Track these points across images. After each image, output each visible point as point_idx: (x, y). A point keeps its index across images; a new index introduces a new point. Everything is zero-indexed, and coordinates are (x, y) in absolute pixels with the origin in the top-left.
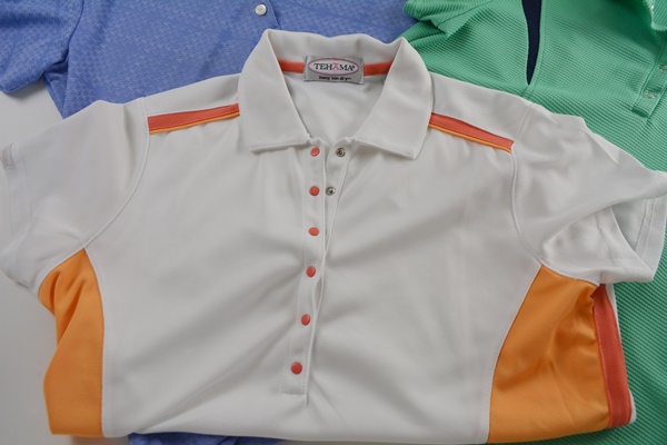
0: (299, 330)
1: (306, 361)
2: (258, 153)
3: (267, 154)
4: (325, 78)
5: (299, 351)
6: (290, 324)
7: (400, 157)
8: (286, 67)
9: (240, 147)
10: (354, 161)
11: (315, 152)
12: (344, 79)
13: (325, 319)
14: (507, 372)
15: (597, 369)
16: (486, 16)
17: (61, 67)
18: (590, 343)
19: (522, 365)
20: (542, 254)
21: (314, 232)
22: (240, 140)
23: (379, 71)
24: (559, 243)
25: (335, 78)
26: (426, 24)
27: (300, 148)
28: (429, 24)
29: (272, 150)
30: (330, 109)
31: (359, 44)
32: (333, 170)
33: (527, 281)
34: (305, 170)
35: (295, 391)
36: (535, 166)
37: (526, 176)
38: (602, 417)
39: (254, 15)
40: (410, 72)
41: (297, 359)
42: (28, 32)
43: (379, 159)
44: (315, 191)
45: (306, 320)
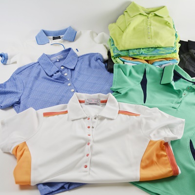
0: (86, 158)
1: (88, 165)
2: (73, 120)
3: (76, 121)
4: (90, 104)
5: (86, 162)
6: (83, 157)
7: (111, 119)
8: (80, 102)
9: (68, 119)
10: (99, 121)
11: (89, 119)
12: (95, 104)
13: (93, 155)
14: (144, 164)
15: (168, 161)
16: (132, 90)
17: (18, 103)
18: (166, 156)
19: (148, 162)
20: (150, 137)
21: (89, 135)
22: (68, 118)
23: (105, 102)
24: (154, 135)
25: (93, 104)
26: (116, 92)
27: (84, 118)
28: (117, 92)
29: (77, 120)
30: (93, 111)
31: (99, 95)
32: (94, 122)
33: (147, 144)
34: (86, 123)
35: (86, 172)
36: (146, 118)
37: (144, 121)
38: (171, 171)
39: (71, 92)
40: (112, 101)
41: (86, 164)
42: (8, 96)
43: (106, 120)
44: (89, 127)
45: (88, 155)
